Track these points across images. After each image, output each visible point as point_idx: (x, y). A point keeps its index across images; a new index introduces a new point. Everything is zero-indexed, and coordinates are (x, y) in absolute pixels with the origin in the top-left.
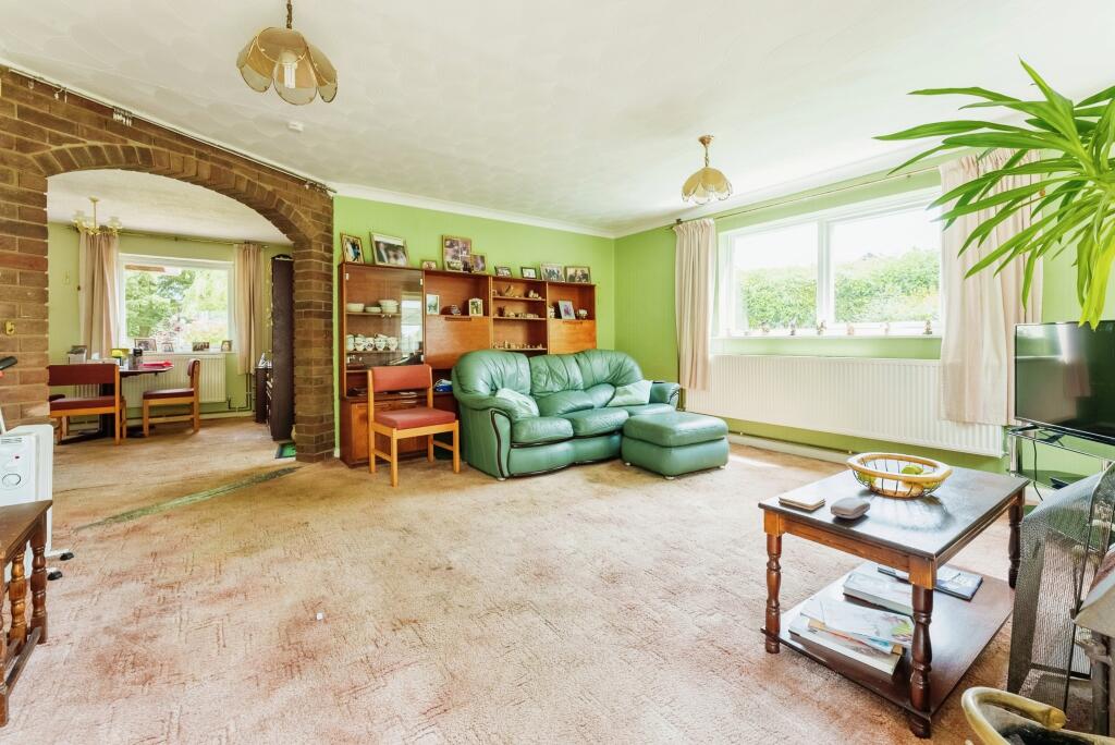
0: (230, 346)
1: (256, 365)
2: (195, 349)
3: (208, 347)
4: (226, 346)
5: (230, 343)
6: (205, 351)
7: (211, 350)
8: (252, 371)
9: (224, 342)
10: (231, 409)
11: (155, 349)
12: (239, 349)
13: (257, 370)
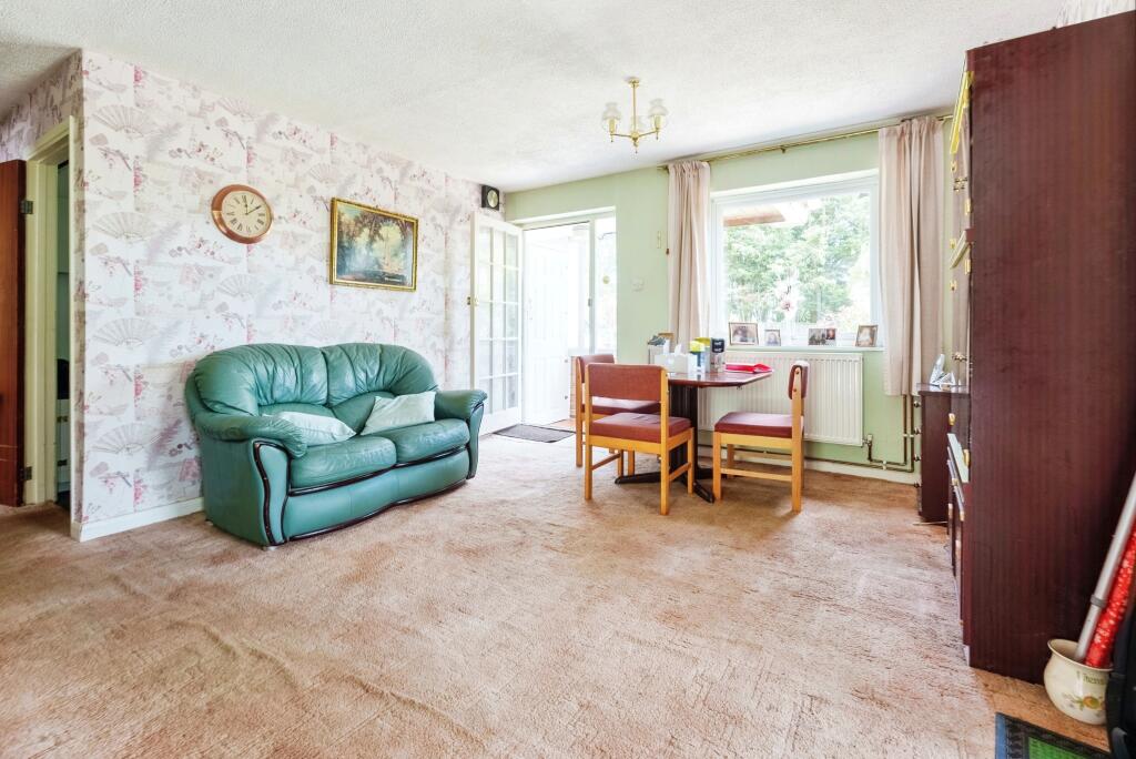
0: (873, 335)
1: (924, 381)
2: (813, 341)
3: (833, 338)
4: (865, 336)
5: (873, 330)
6: (829, 346)
7: (839, 343)
8: (915, 392)
9: (861, 328)
10: (872, 461)
11: (756, 340)
12: (890, 343)
13: (924, 395)
